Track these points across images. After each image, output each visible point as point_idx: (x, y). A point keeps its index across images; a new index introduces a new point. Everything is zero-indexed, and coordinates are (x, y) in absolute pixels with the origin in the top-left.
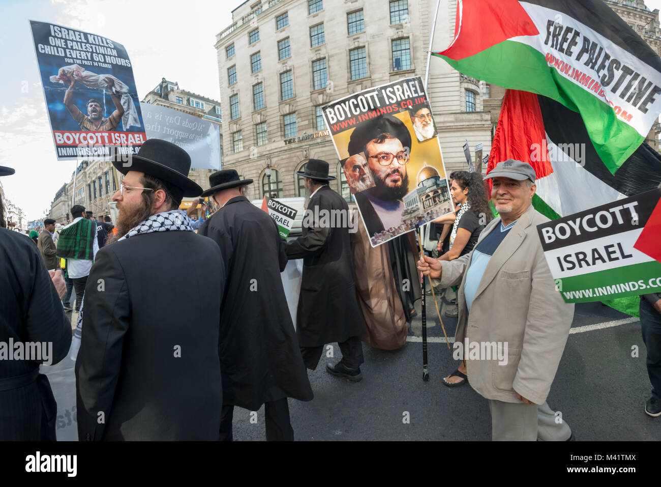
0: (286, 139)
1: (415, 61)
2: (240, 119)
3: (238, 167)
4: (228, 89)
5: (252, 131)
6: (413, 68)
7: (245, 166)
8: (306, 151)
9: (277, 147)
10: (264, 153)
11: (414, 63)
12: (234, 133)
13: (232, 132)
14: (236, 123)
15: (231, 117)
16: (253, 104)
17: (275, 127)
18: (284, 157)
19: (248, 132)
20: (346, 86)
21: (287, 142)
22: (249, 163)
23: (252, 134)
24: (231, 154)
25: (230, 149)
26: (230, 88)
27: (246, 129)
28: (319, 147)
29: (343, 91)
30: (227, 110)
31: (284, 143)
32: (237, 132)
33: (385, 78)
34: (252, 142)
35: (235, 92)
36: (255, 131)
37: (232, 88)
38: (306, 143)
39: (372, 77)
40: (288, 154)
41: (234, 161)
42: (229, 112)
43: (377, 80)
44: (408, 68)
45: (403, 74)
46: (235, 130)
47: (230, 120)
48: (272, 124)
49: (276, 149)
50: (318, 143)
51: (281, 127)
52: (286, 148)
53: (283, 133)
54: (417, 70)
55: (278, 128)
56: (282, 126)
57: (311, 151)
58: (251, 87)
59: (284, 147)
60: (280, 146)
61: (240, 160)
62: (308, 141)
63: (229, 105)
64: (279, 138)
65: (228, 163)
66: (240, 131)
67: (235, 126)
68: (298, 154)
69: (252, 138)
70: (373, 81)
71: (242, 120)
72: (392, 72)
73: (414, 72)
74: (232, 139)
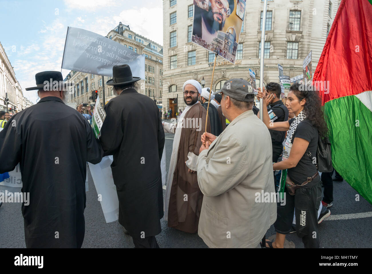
0: (209, 63)
1: (303, 26)
2: (177, 47)
3: (173, 79)
4: (169, 27)
5: (185, 56)
6: (302, 31)
7: (178, 78)
8: (224, 72)
9: (202, 68)
10: (193, 71)
11: (302, 28)
12: (171, 56)
13: (170, 55)
14: (173, 50)
15: (170, 46)
16: (187, 38)
17: (203, 54)
18: (207, 74)
19: (182, 56)
20: (256, 34)
21: (211, 65)
22: (181, 77)
23: (185, 58)
24: (168, 70)
25: (167, 67)
26: (171, 26)
27: (180, 54)
28: (234, 71)
29: (254, 37)
30: (167, 41)
31: (208, 65)
32: (174, 56)
33: (283, 34)
34: (185, 63)
35: (174, 30)
36: (187, 56)
37: (172, 27)
38: (224, 67)
39: (275, 31)
40: (211, 73)
41: (171, 75)
42: (169, 42)
43: (278, 34)
44: (298, 30)
45: (294, 33)
46: (173, 55)
47: (169, 47)
48: (200, 52)
49: (202, 69)
50: (233, 68)
51: (206, 55)
52: (209, 69)
53: (207, 59)
54: (303, 32)
55: (204, 55)
56: (208, 54)
57: (227, 73)
58: (187, 27)
59: (208, 68)
60: (205, 67)
61: (175, 74)
62: (226, 66)
63: (169, 38)
64: (205, 62)
65: (166, 76)
66: (176, 55)
67: (172, 52)
68: (217, 73)
69: (185, 60)
70: (275, 34)
71: (178, 48)
72: (288, 30)
73: (302, 33)
74: (169, 60)
